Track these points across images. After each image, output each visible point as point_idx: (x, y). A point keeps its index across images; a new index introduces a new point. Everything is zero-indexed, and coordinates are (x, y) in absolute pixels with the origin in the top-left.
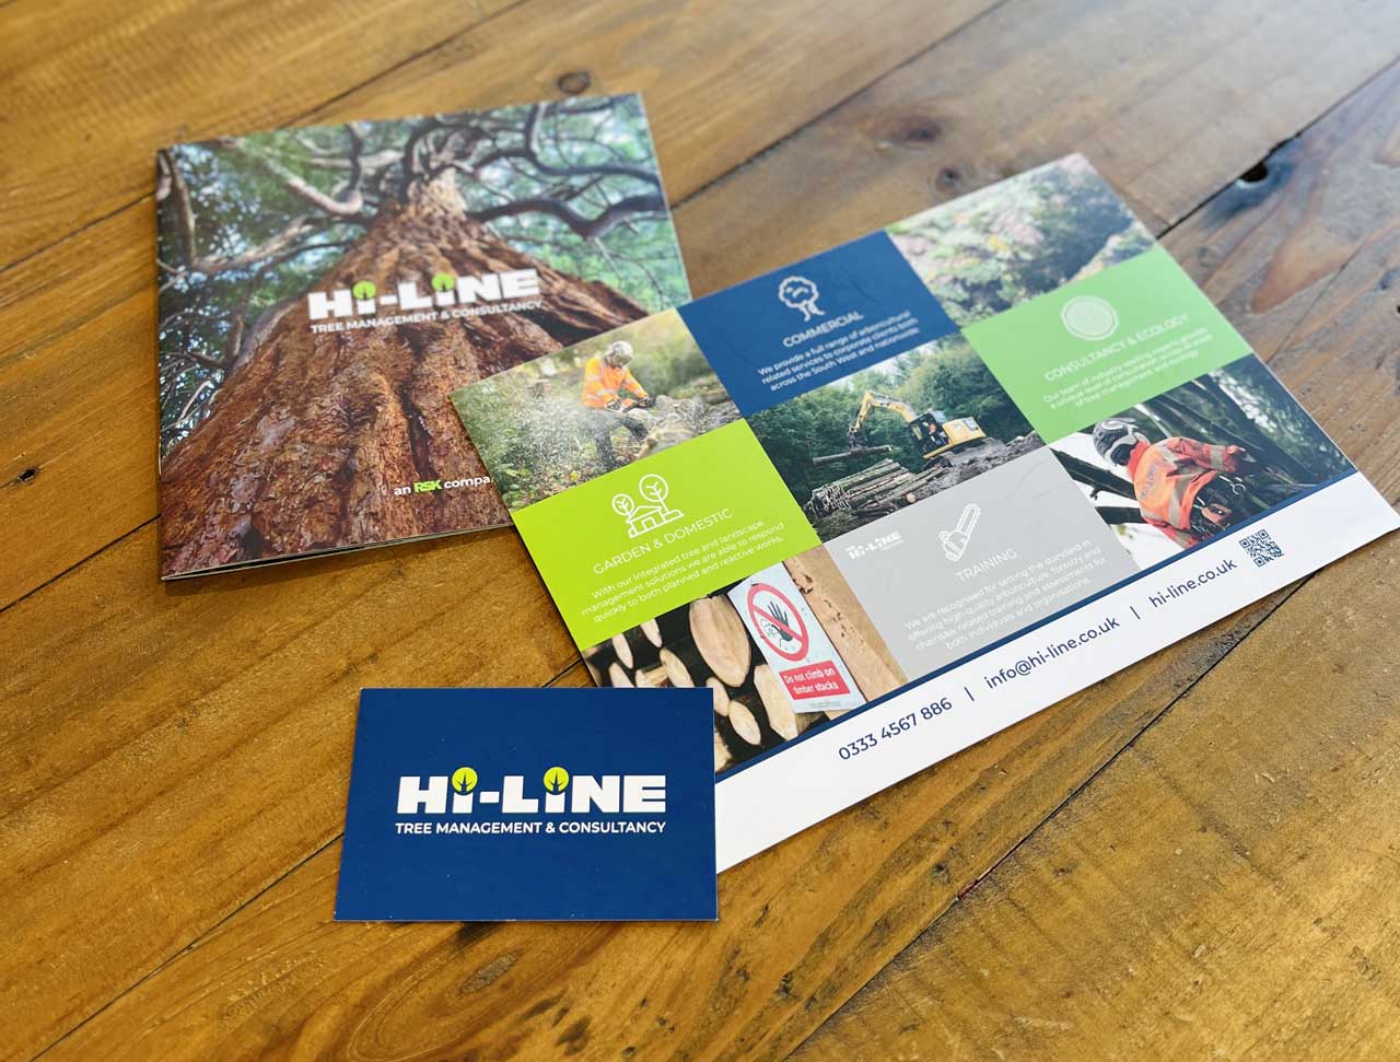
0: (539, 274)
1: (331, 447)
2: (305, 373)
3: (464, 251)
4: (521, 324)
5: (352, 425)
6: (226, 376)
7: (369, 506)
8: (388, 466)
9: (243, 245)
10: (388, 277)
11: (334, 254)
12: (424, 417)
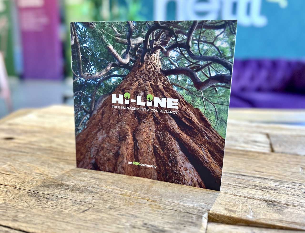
0: (179, 101)
1: (114, 145)
2: (109, 121)
3: (158, 86)
4: (170, 119)
5: (120, 140)
6: (90, 116)
7: (122, 165)
8: (128, 155)
9: (94, 71)
10: (134, 92)
11: (120, 80)
12: (138, 143)
